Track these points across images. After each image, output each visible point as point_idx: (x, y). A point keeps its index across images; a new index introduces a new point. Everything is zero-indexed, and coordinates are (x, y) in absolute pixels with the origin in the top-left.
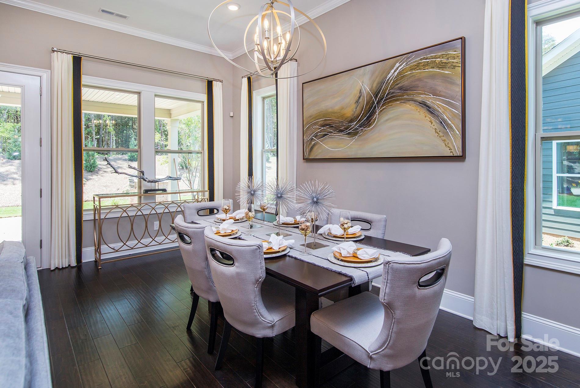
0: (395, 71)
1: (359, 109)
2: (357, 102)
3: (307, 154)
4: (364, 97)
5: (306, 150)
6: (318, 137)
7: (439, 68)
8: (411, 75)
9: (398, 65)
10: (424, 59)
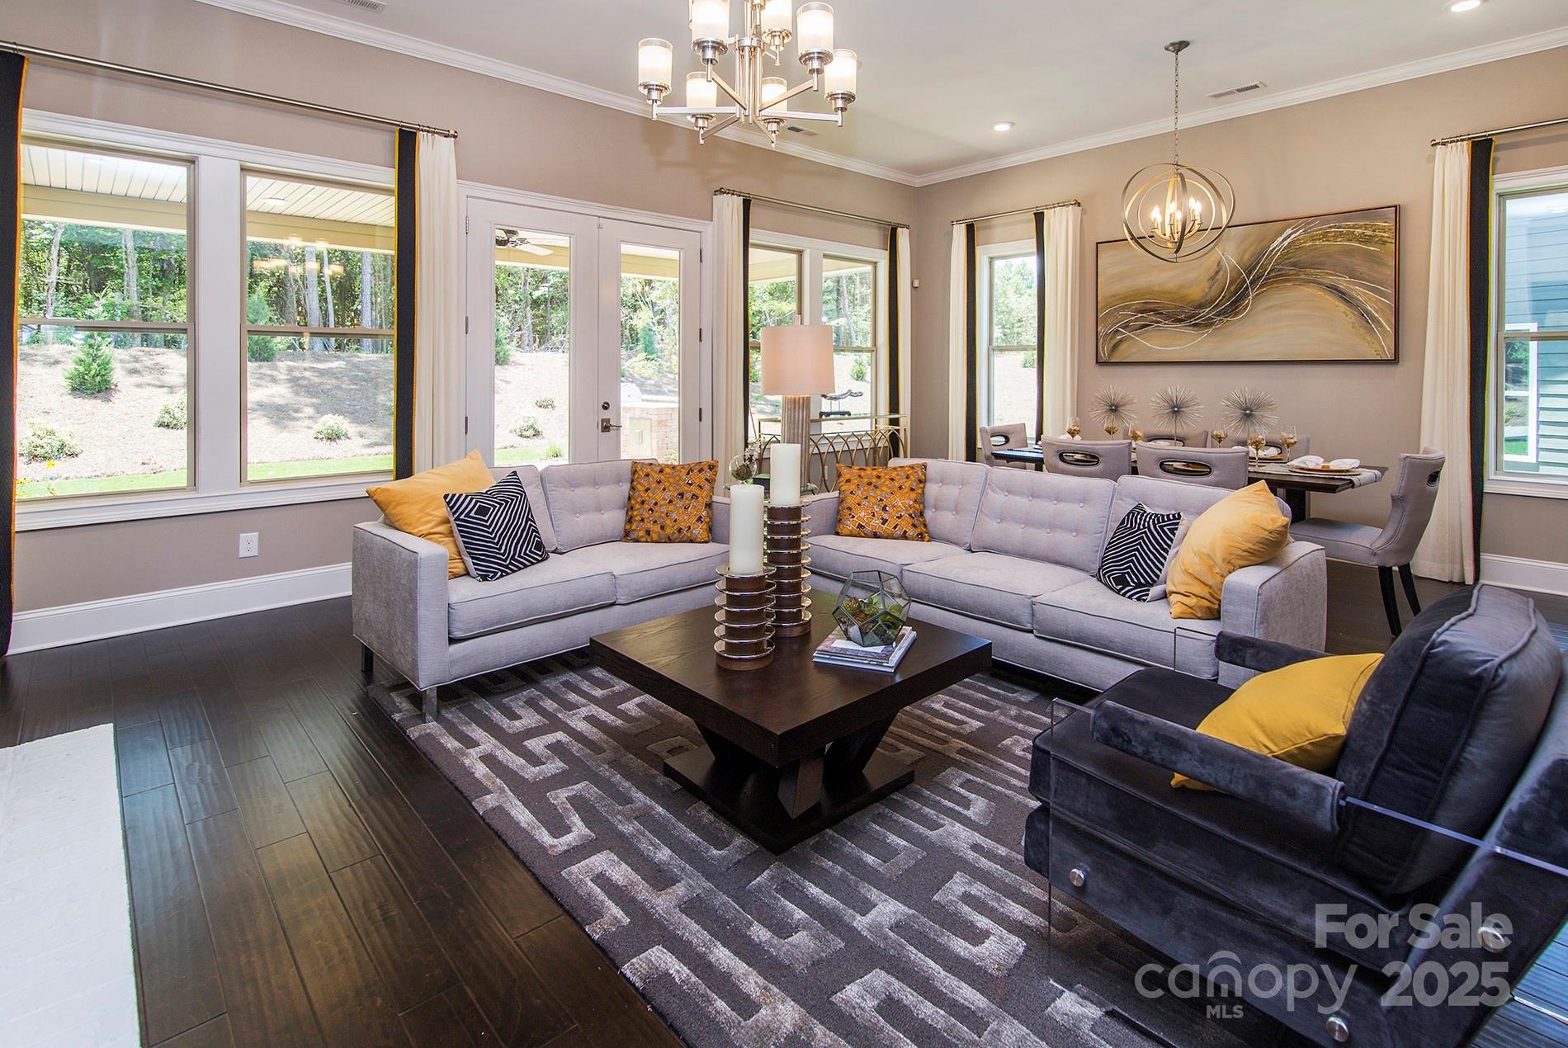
0: (1283, 240)
1: (1215, 290)
2: (1212, 278)
3: (1104, 355)
4: (1226, 272)
5: (1103, 348)
6: (1128, 329)
7: (1360, 242)
8: (1313, 248)
9: (1289, 231)
10: (1334, 227)
